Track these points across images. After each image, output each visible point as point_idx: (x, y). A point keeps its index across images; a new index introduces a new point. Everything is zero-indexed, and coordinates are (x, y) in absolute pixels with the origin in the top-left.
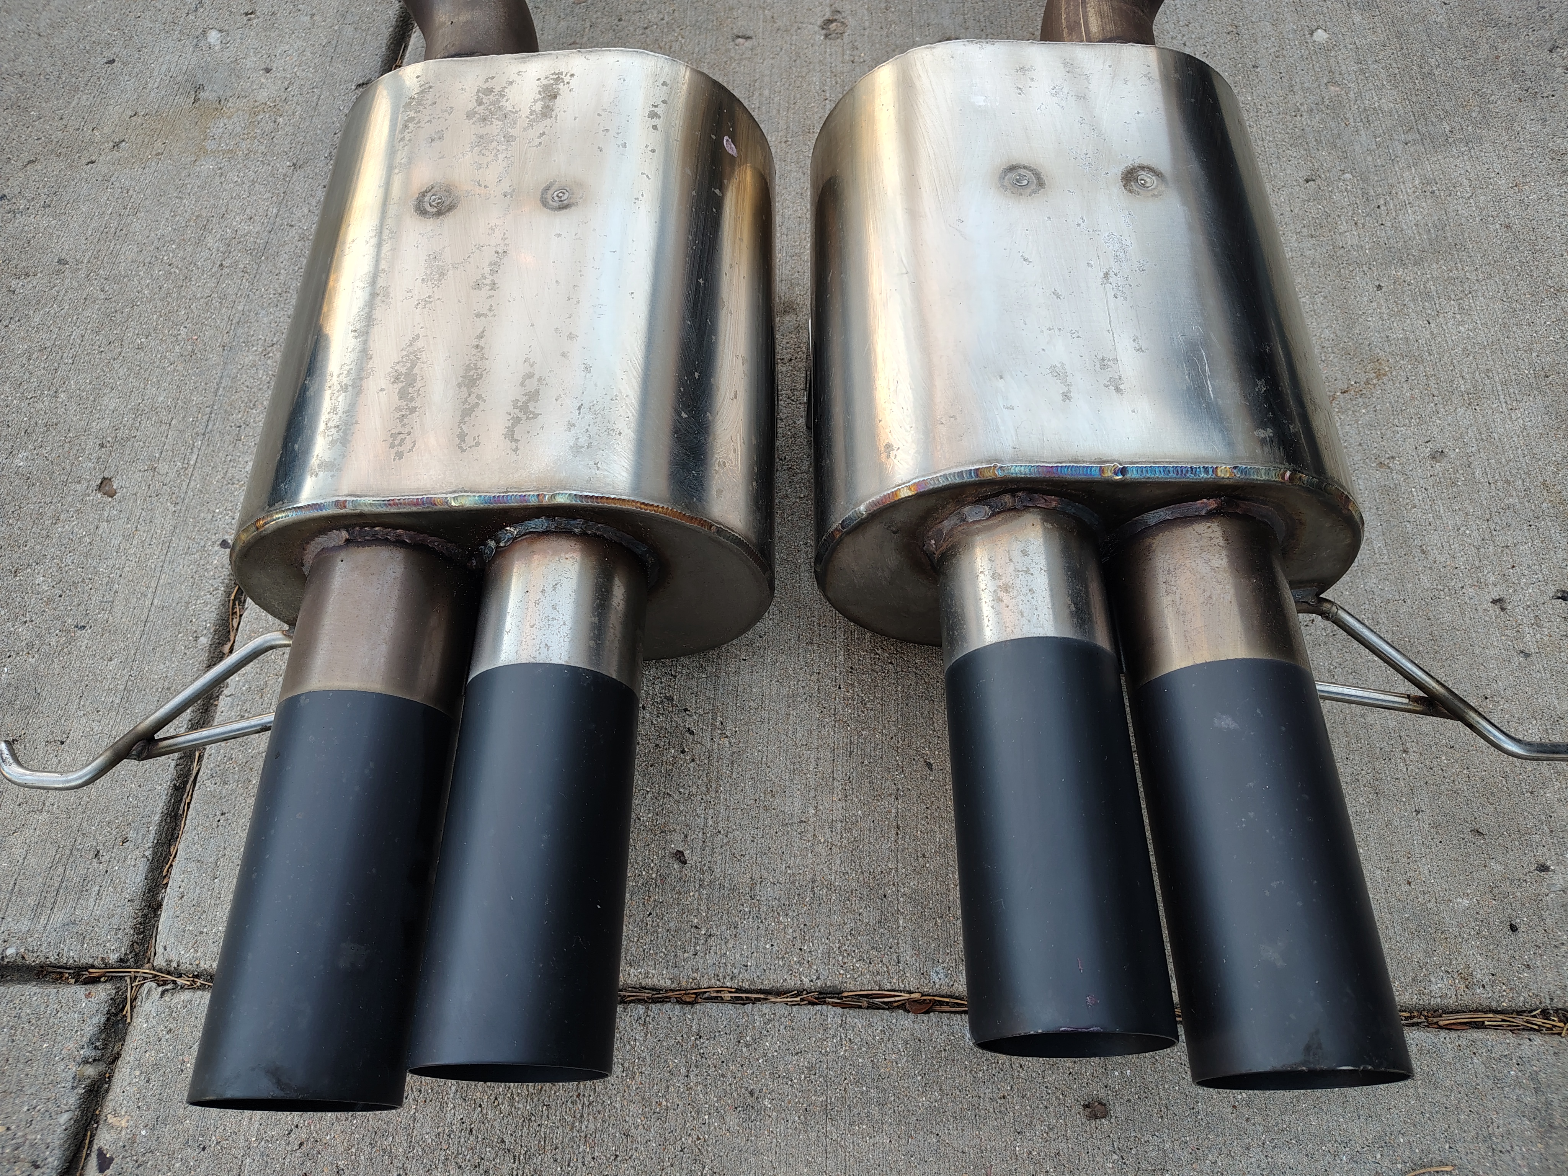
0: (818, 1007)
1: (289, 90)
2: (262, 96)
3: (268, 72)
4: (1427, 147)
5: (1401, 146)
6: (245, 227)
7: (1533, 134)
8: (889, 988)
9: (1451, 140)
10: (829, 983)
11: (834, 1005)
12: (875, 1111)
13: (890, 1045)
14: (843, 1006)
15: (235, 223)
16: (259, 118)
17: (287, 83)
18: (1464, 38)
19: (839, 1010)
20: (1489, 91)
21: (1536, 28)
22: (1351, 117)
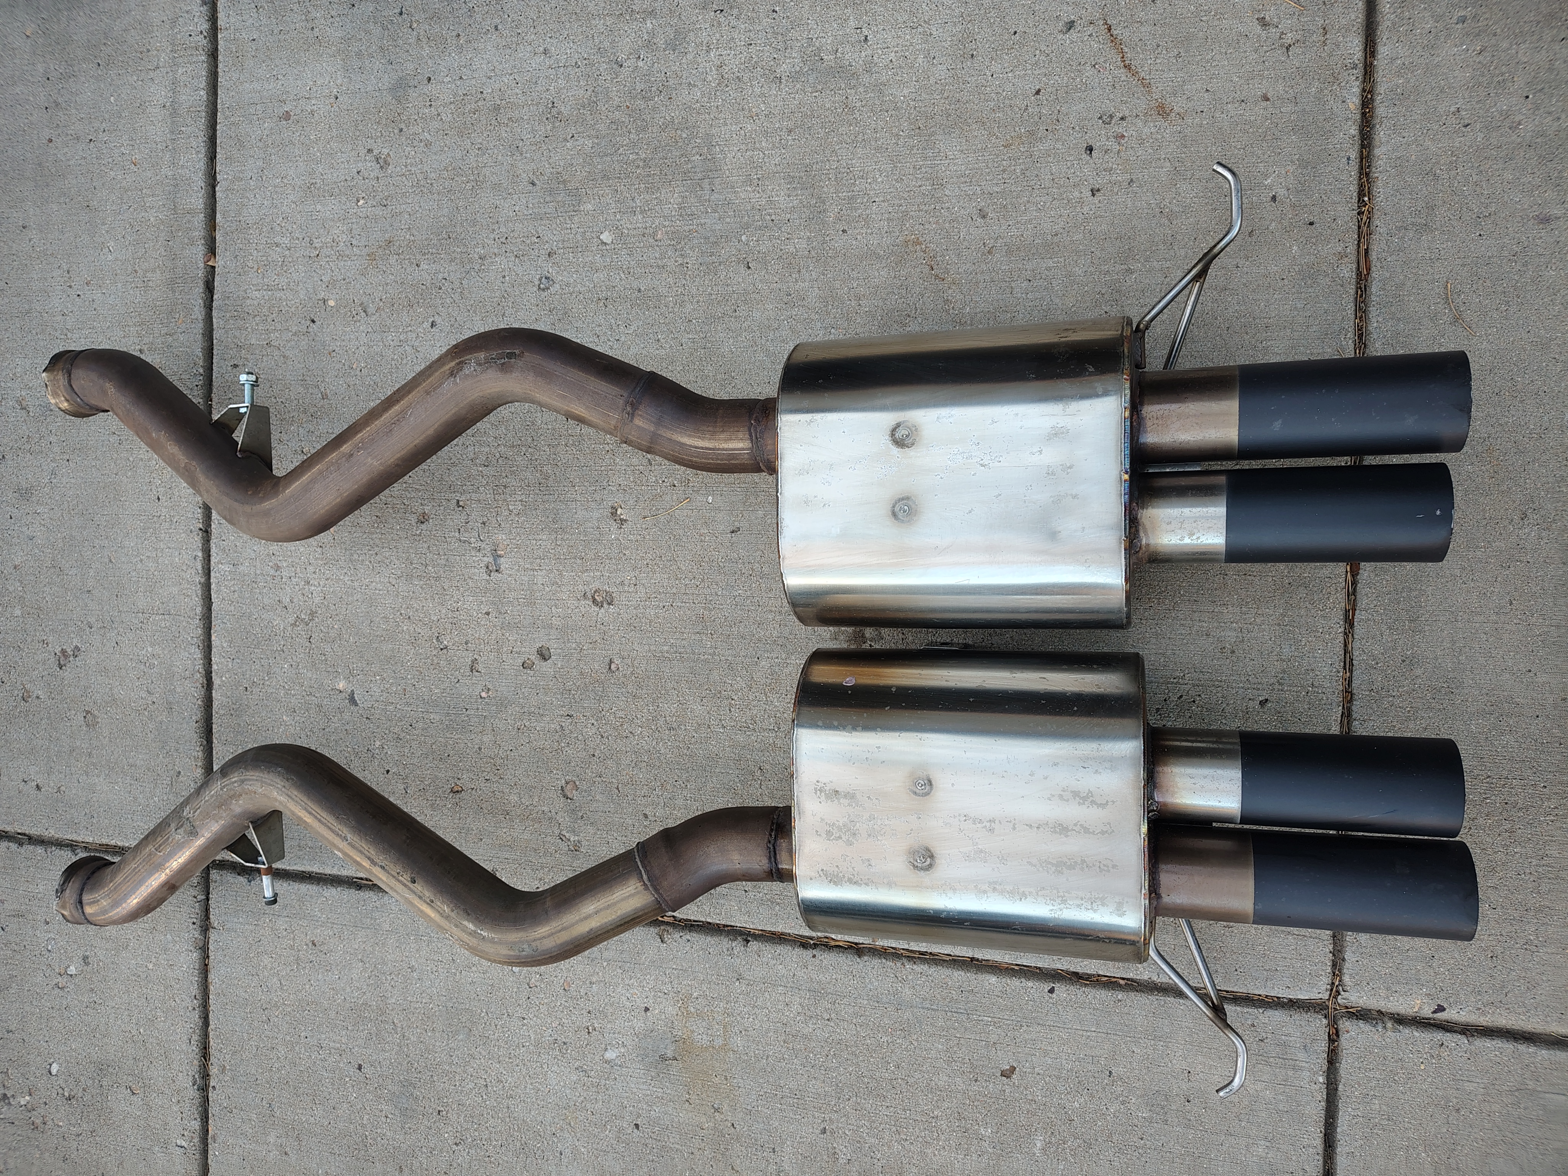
0: (1356, 624)
1: (666, 991)
2: (671, 1010)
3: (649, 1009)
4: (716, 176)
5: (715, 195)
6: (796, 1007)
7: (703, 95)
8: (1344, 583)
9: (710, 157)
10: (1342, 617)
11: (1354, 615)
12: (1414, 593)
13: (1378, 584)
14: (1354, 610)
15: (792, 1015)
16: (692, 1010)
17: (659, 994)
18: (609, 128)
19: (1357, 612)
20: (662, 120)
21: (599, 73)
22: (688, 227)
